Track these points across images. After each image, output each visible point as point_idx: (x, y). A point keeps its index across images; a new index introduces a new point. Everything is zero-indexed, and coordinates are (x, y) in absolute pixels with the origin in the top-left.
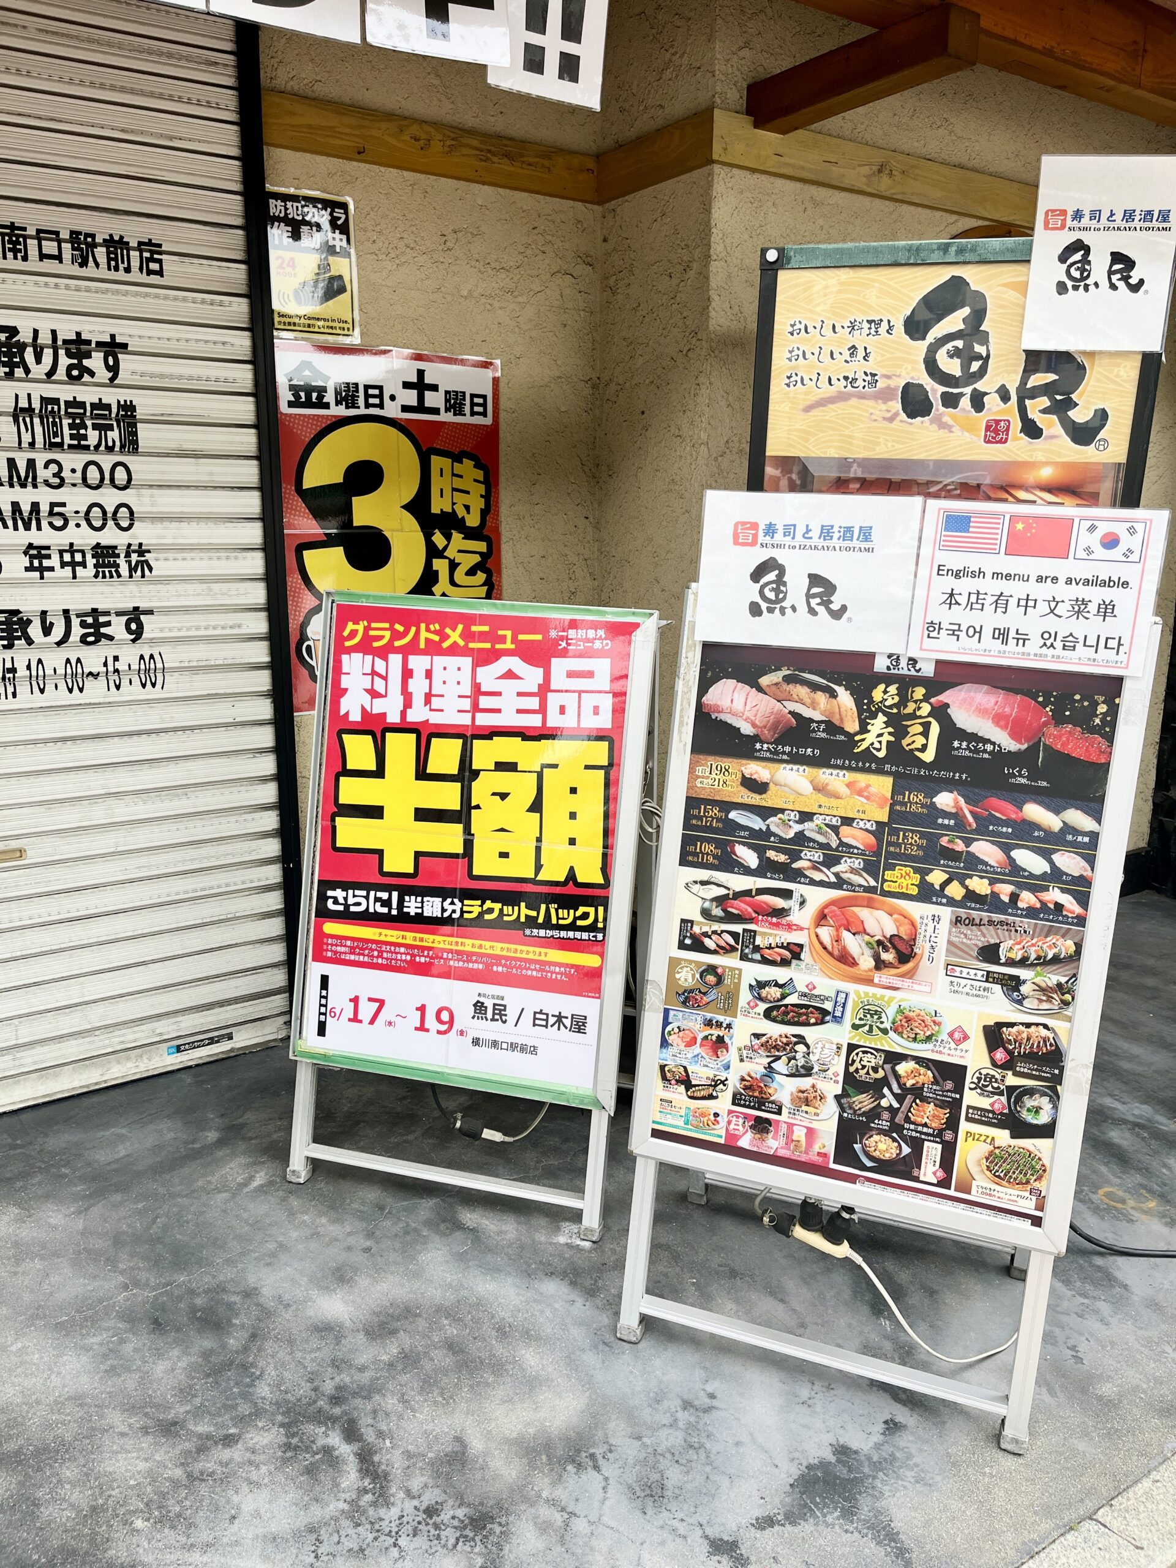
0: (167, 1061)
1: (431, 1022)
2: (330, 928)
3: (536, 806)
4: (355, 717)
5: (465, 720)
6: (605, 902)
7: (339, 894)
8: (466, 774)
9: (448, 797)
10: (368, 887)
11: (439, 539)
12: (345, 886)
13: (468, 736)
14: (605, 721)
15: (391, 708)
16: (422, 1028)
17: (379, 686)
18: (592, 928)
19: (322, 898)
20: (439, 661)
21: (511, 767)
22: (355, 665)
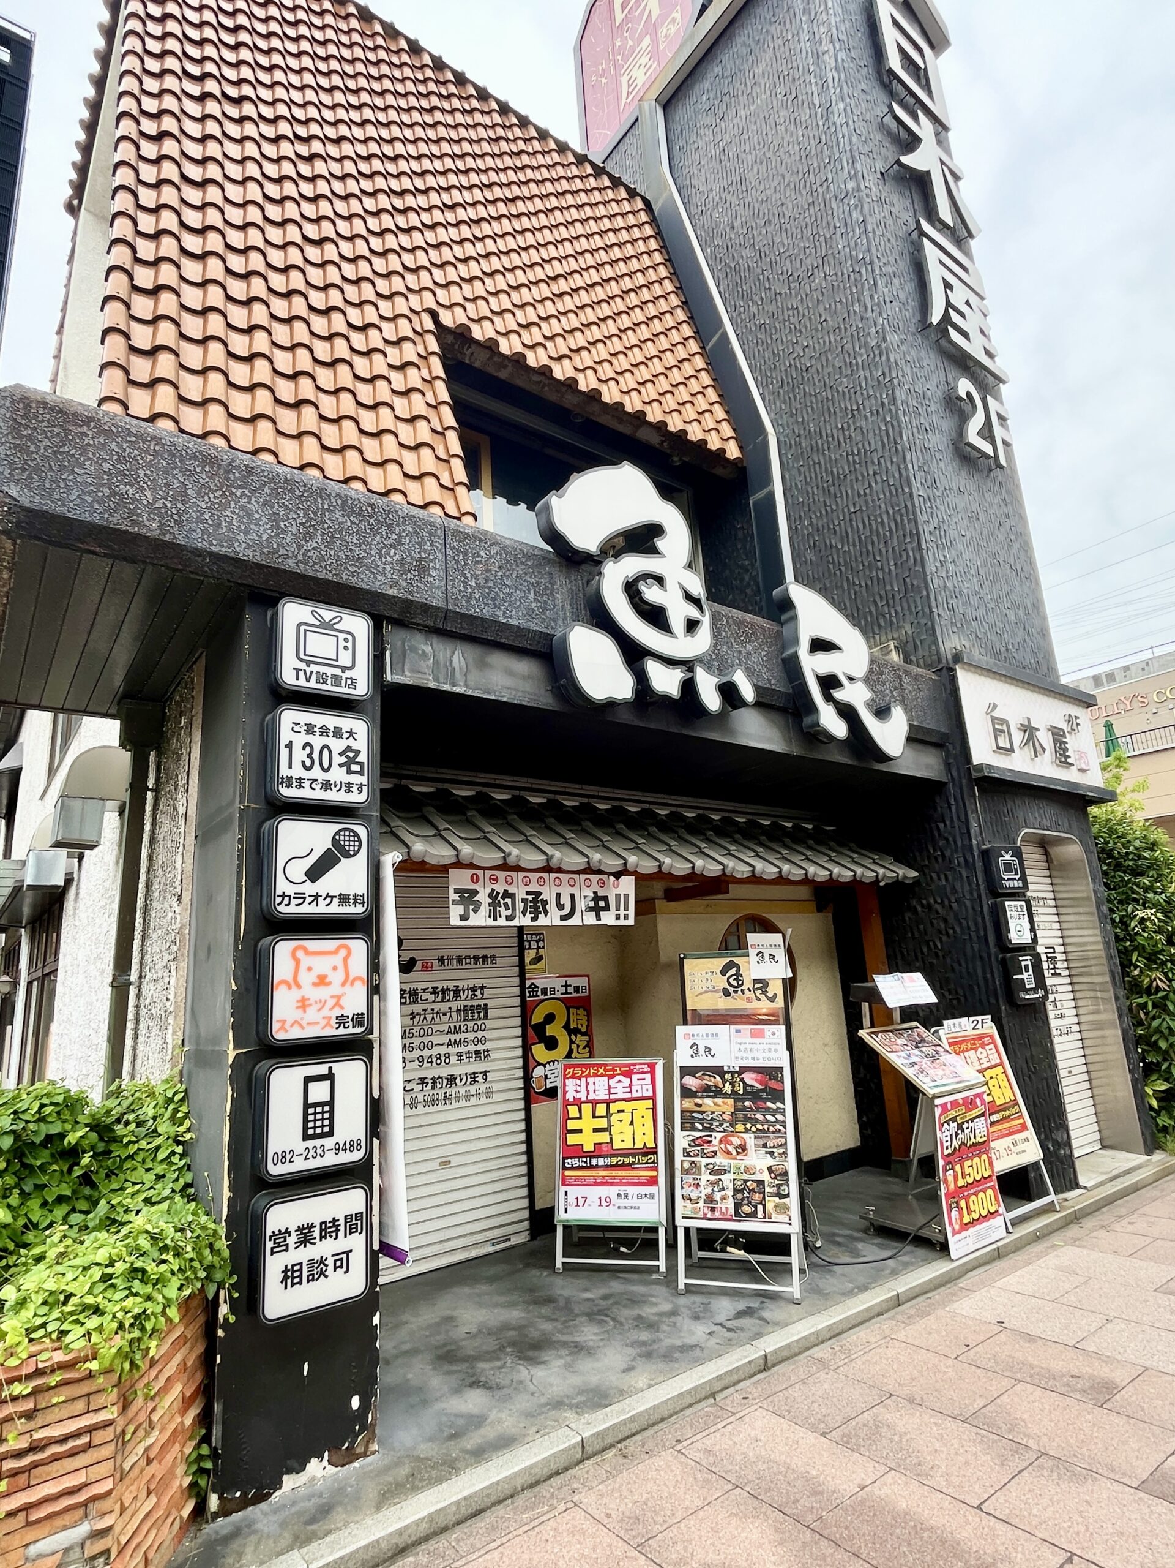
0: (489, 1249)
1: (604, 1203)
2: (567, 1173)
3: (632, 1123)
4: (571, 1100)
5: (607, 1097)
6: (656, 1153)
7: (569, 1161)
8: (608, 1115)
9: (603, 1123)
10: (579, 1157)
11: (573, 1037)
12: (571, 1158)
13: (608, 1103)
14: (650, 1094)
15: (583, 1096)
16: (601, 1205)
17: (578, 1089)
18: (653, 1162)
19: (564, 1163)
20: (597, 1079)
21: (623, 1111)
22: (571, 1083)
